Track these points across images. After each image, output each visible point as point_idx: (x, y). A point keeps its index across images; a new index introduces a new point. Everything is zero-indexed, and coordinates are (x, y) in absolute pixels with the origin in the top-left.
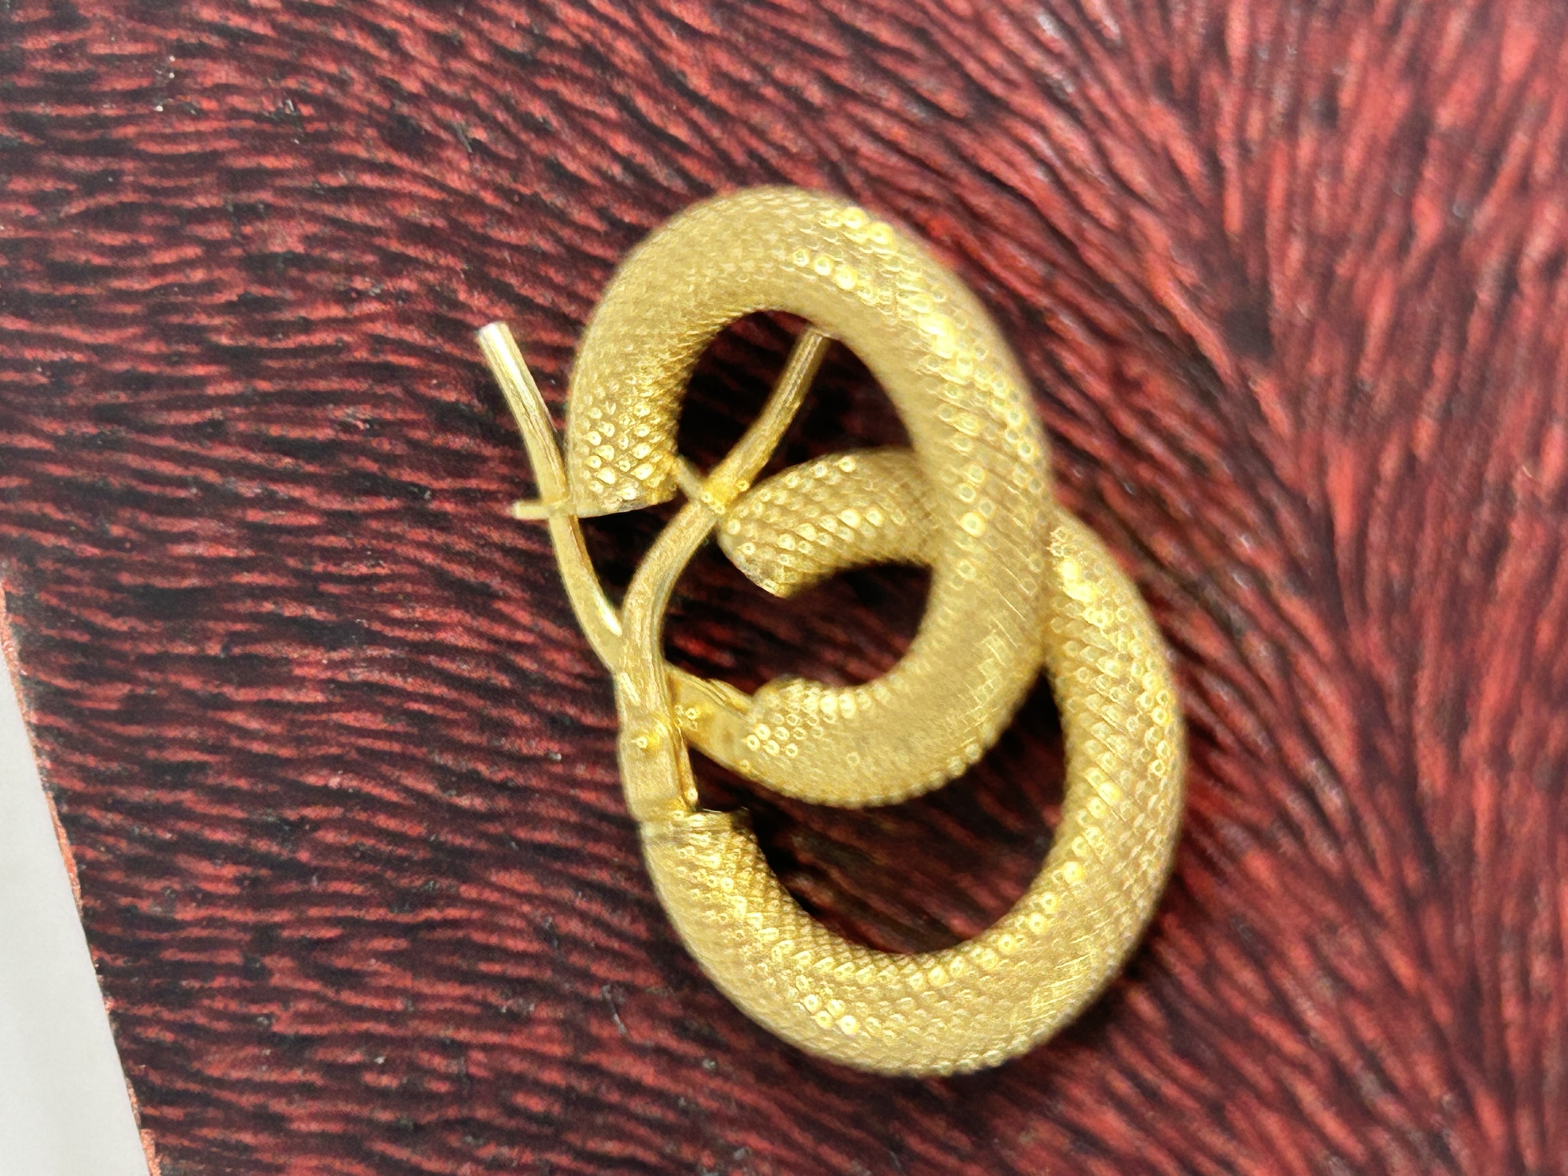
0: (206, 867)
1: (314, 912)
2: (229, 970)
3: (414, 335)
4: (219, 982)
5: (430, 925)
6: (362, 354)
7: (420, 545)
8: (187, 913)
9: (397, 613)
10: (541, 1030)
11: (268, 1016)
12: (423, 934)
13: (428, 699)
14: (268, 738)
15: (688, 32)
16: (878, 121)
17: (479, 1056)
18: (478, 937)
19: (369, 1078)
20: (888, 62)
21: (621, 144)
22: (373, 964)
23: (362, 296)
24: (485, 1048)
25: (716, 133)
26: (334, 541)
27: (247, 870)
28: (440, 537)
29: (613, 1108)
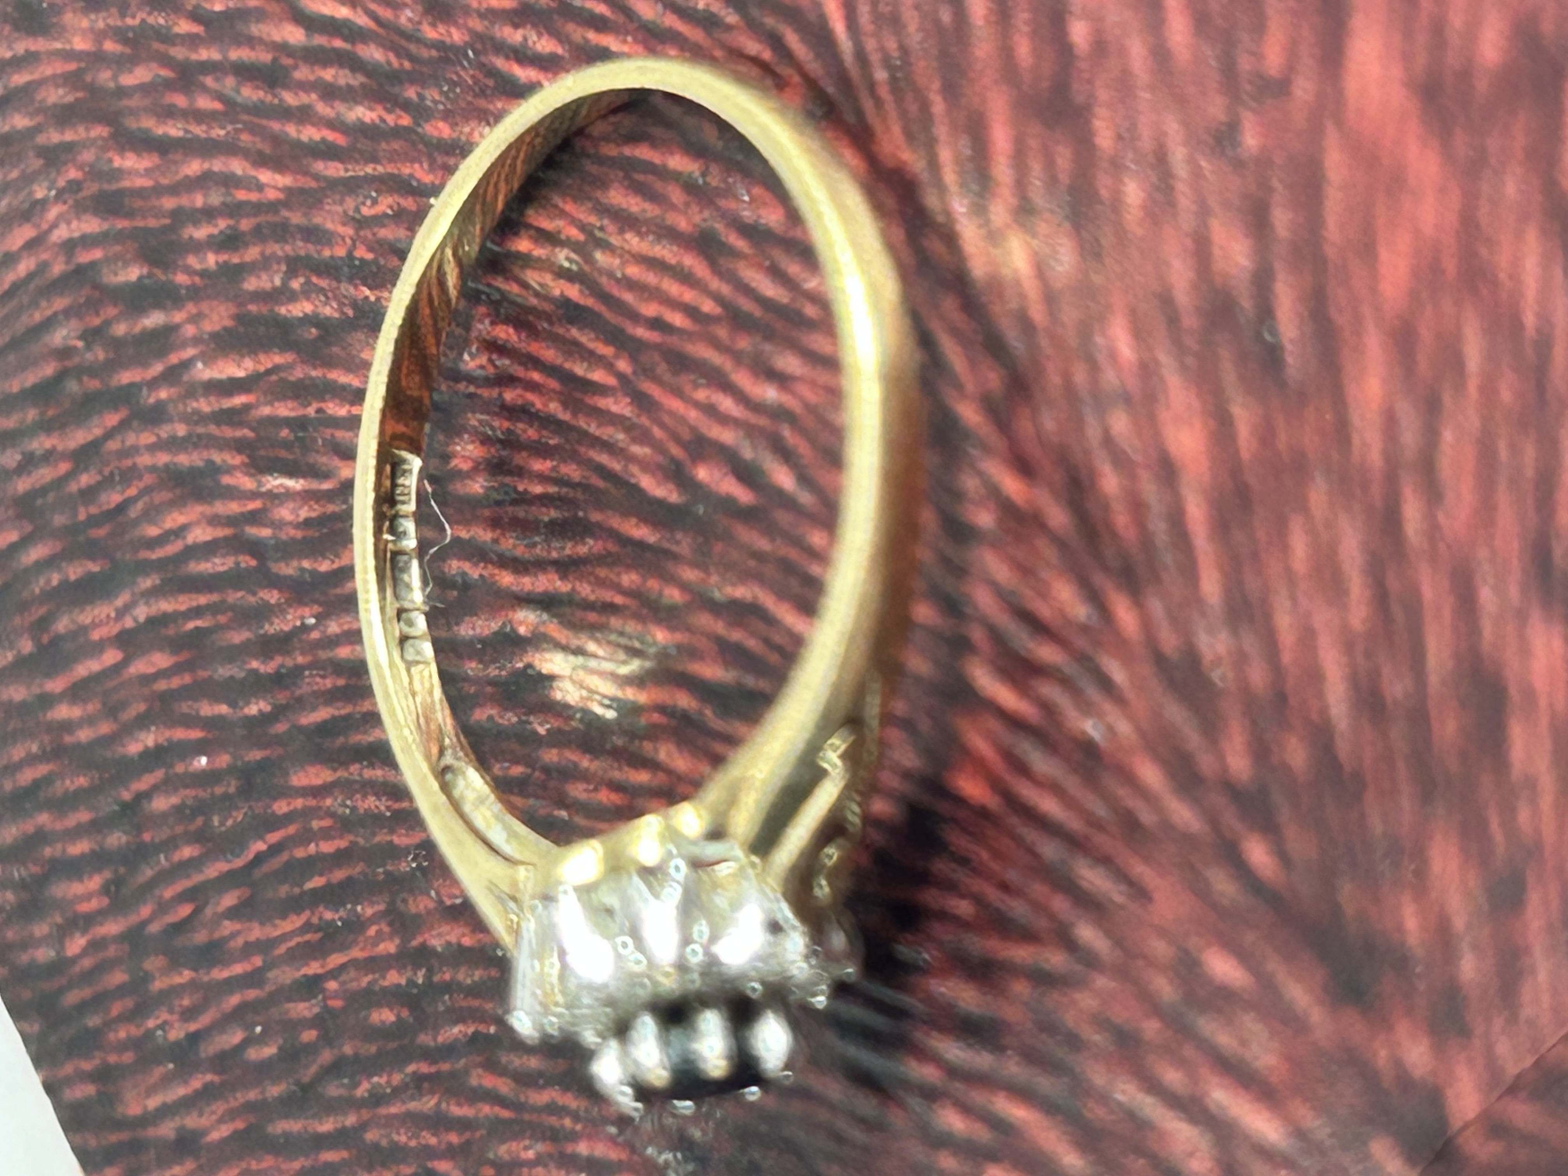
0: (77, 888)
1: (168, 893)
2: (121, 991)
3: (91, 225)
4: (116, 1009)
5: (259, 859)
6: (58, 268)
7: (153, 448)
8: (76, 944)
9: (153, 531)
10: (372, 931)
11: (162, 1026)
12: (258, 873)
13: (197, 612)
14: (90, 721)
17: (332, 985)
18: (300, 853)
19: (254, 1054)
22: (228, 927)
23: (43, 204)
24: (334, 974)
26: (85, 479)
27: (108, 874)
28: (164, 431)
29: (448, 987)
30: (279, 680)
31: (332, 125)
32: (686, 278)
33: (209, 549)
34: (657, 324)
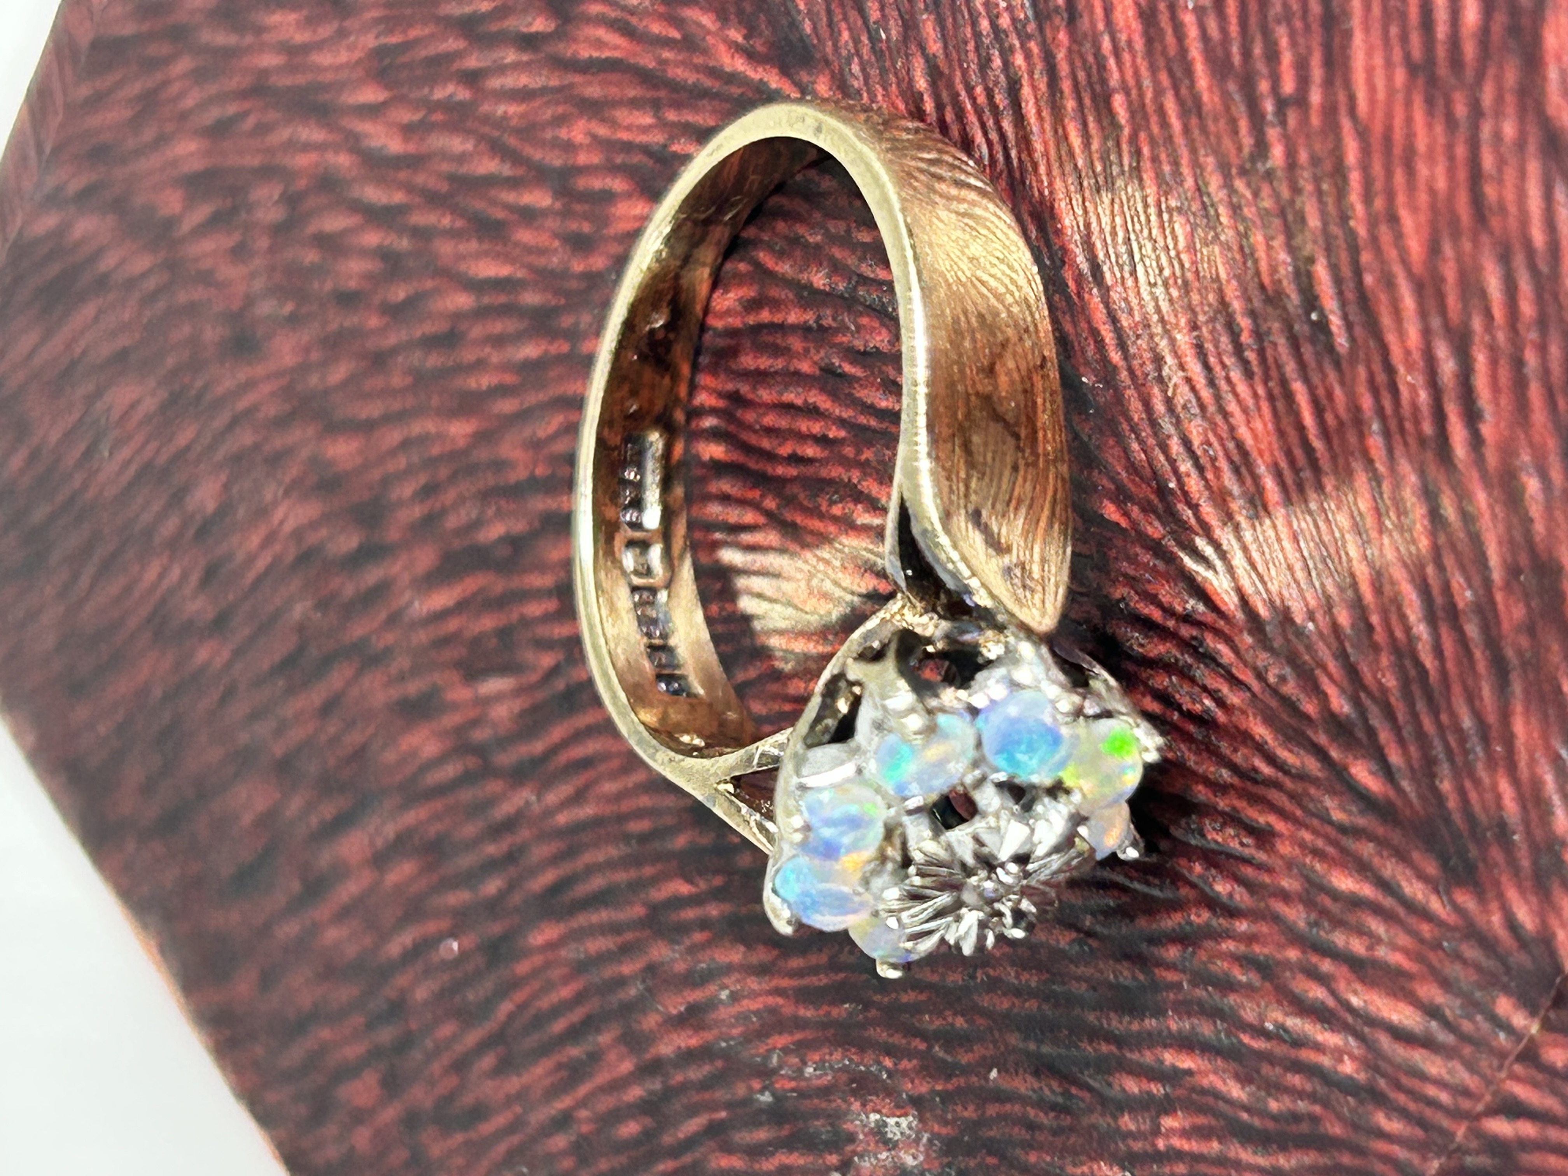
1: (436, 1069)
3: (314, 510)
5: (511, 1018)
6: (291, 554)
7: (385, 686)
8: (362, 1136)
9: (392, 757)
10: (612, 1056)
12: (511, 1031)
13: (436, 817)
14: (354, 937)
15: (372, 111)
16: (510, 81)
17: (584, 1113)
18: (544, 1003)
20: (494, 27)
21: (372, 238)
22: (490, 1086)
23: (272, 504)
24: (583, 1103)
25: (420, 179)
26: (331, 729)
27: (383, 1067)
28: (394, 669)
29: (683, 1088)
30: (511, 857)
31: (506, 367)
32: (813, 412)
33: (441, 760)
34: (795, 459)
